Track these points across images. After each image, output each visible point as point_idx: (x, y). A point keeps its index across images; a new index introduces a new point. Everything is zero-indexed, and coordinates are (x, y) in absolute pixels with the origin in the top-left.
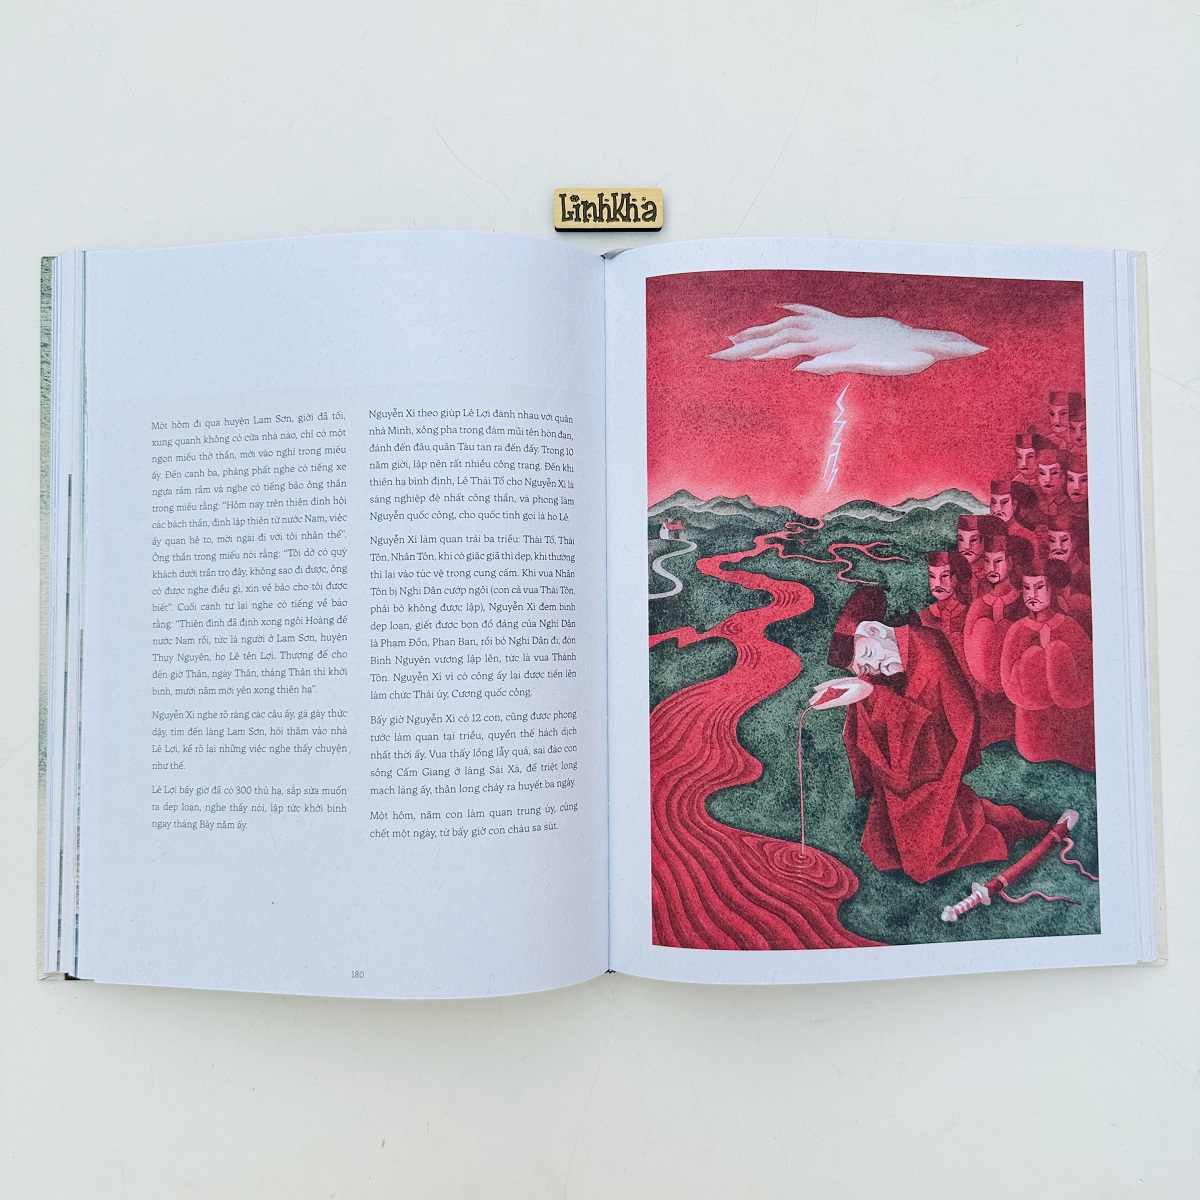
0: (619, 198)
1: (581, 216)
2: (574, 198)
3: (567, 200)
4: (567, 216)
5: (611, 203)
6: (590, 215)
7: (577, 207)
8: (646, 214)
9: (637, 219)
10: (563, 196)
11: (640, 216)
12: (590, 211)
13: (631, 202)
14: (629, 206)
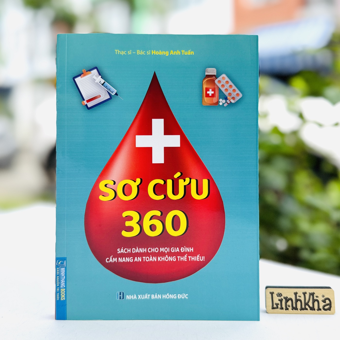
0: (307, 296)
1: (284, 306)
2: (279, 295)
3: (275, 296)
4: (275, 306)
5: (302, 299)
6: (289, 306)
7: (281, 301)
8: (324, 306)
9: (319, 309)
10: (272, 293)
11: (321, 307)
12: (289, 303)
13: (315, 298)
14: (314, 301)
